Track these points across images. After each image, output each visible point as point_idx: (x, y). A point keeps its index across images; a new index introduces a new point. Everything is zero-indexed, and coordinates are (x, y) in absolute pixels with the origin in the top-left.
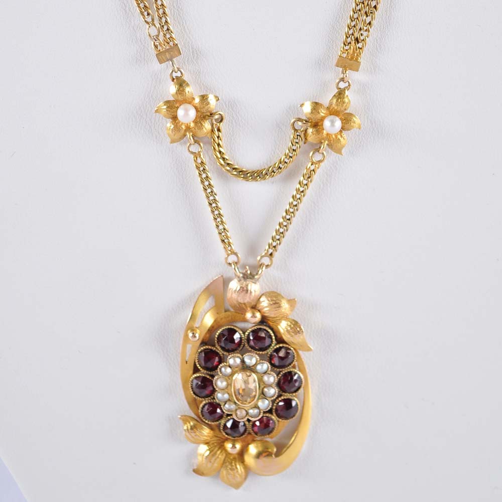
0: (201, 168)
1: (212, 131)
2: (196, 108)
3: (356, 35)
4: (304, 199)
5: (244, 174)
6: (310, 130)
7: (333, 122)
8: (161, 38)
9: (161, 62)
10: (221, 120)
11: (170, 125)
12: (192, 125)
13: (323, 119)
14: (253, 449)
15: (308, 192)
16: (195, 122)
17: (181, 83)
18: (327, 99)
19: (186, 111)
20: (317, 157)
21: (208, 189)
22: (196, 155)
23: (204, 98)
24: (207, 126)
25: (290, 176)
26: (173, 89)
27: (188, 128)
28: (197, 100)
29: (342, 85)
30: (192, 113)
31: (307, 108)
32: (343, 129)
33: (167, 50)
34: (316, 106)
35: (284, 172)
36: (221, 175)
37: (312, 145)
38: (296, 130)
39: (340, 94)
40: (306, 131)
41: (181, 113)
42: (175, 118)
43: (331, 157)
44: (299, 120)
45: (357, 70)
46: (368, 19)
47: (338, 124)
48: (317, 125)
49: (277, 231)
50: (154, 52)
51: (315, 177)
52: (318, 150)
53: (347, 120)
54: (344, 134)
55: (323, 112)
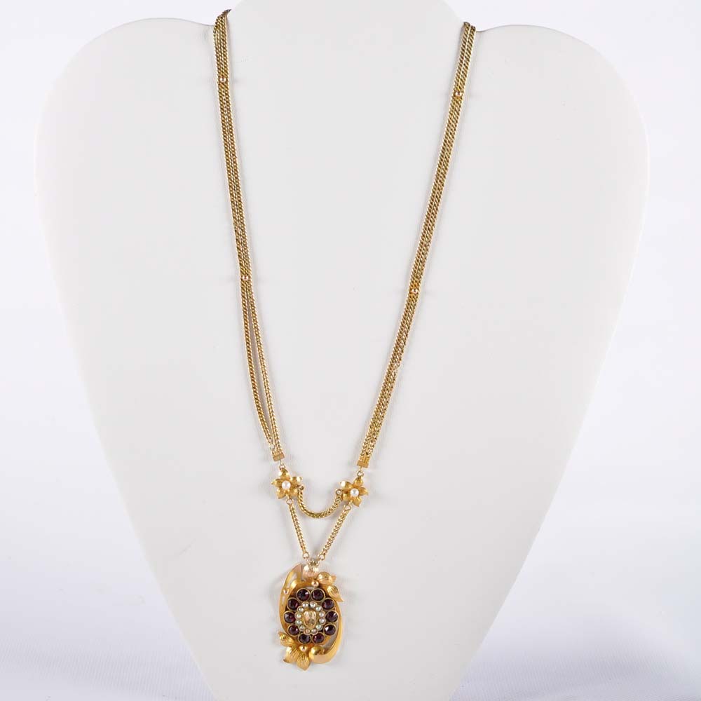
0: (292, 511)
1: (298, 494)
2: (291, 484)
3: (367, 451)
4: (341, 528)
5: (312, 515)
6: (344, 495)
7: (355, 492)
8: (275, 450)
9: (275, 461)
10: (303, 488)
11: (278, 490)
12: (289, 491)
13: (350, 490)
14: (313, 651)
15: (343, 524)
16: (290, 489)
17: (284, 471)
18: (353, 480)
19: (286, 484)
20: (348, 508)
21: (295, 521)
22: (290, 505)
23: (295, 478)
24: (296, 491)
25: (335, 516)
26: (280, 473)
27: (287, 492)
28: (291, 479)
29: (360, 474)
30: (289, 485)
31: (343, 484)
32: (359, 495)
33: (278, 455)
34: (348, 483)
35: (332, 514)
36: (302, 515)
37: (345, 502)
38: (337, 495)
39: (359, 479)
40: (342, 495)
41: (283, 485)
42: (281, 487)
43: (354, 508)
44: (340, 490)
45: (367, 467)
46: (372, 444)
47: (357, 492)
48: (347, 493)
49: (328, 543)
50: (272, 456)
51: (346, 517)
52: (347, 505)
53: (362, 491)
54: (360, 497)
55: (350, 487)
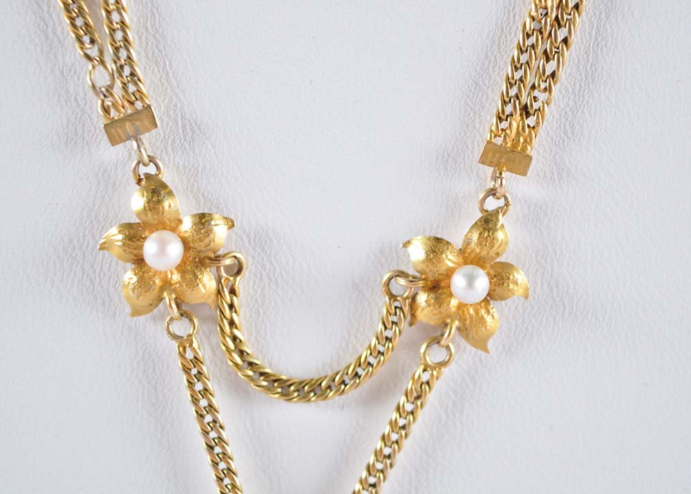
0: (193, 369)
1: (219, 293)
2: (185, 242)
3: (524, 99)
4: (407, 444)
5: (284, 387)
6: (422, 298)
7: (471, 280)
8: (118, 91)
9: (114, 141)
10: (238, 270)
11: (130, 277)
12: (176, 277)
13: (449, 273)
15: (415, 429)
16: (181, 268)
17: (156, 190)
18: (460, 232)
19: (163, 245)
20: (436, 355)
21: (206, 414)
22: (184, 343)
23: (203, 220)
24: (208, 281)
25: (377, 396)
26: (138, 201)
27: (167, 284)
28: (187, 225)
29: (492, 204)
30: (175, 251)
31: (417, 252)
32: (490, 296)
33: (128, 118)
34: (437, 245)
35: (366, 385)
36: (236, 389)
37: (426, 329)
38: (393, 297)
39: (488, 222)
40: (414, 298)
41: (150, 248)
42: (140, 261)
43: (464, 355)
44: (401, 274)
45: (524, 173)
46: (551, 67)
47: (482, 283)
48: (438, 287)
50: (102, 121)
51: (431, 398)
52: (437, 340)
53: (500, 276)
54: (495, 307)
55: (450, 259)
